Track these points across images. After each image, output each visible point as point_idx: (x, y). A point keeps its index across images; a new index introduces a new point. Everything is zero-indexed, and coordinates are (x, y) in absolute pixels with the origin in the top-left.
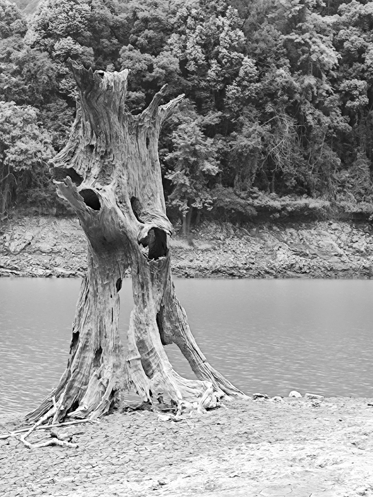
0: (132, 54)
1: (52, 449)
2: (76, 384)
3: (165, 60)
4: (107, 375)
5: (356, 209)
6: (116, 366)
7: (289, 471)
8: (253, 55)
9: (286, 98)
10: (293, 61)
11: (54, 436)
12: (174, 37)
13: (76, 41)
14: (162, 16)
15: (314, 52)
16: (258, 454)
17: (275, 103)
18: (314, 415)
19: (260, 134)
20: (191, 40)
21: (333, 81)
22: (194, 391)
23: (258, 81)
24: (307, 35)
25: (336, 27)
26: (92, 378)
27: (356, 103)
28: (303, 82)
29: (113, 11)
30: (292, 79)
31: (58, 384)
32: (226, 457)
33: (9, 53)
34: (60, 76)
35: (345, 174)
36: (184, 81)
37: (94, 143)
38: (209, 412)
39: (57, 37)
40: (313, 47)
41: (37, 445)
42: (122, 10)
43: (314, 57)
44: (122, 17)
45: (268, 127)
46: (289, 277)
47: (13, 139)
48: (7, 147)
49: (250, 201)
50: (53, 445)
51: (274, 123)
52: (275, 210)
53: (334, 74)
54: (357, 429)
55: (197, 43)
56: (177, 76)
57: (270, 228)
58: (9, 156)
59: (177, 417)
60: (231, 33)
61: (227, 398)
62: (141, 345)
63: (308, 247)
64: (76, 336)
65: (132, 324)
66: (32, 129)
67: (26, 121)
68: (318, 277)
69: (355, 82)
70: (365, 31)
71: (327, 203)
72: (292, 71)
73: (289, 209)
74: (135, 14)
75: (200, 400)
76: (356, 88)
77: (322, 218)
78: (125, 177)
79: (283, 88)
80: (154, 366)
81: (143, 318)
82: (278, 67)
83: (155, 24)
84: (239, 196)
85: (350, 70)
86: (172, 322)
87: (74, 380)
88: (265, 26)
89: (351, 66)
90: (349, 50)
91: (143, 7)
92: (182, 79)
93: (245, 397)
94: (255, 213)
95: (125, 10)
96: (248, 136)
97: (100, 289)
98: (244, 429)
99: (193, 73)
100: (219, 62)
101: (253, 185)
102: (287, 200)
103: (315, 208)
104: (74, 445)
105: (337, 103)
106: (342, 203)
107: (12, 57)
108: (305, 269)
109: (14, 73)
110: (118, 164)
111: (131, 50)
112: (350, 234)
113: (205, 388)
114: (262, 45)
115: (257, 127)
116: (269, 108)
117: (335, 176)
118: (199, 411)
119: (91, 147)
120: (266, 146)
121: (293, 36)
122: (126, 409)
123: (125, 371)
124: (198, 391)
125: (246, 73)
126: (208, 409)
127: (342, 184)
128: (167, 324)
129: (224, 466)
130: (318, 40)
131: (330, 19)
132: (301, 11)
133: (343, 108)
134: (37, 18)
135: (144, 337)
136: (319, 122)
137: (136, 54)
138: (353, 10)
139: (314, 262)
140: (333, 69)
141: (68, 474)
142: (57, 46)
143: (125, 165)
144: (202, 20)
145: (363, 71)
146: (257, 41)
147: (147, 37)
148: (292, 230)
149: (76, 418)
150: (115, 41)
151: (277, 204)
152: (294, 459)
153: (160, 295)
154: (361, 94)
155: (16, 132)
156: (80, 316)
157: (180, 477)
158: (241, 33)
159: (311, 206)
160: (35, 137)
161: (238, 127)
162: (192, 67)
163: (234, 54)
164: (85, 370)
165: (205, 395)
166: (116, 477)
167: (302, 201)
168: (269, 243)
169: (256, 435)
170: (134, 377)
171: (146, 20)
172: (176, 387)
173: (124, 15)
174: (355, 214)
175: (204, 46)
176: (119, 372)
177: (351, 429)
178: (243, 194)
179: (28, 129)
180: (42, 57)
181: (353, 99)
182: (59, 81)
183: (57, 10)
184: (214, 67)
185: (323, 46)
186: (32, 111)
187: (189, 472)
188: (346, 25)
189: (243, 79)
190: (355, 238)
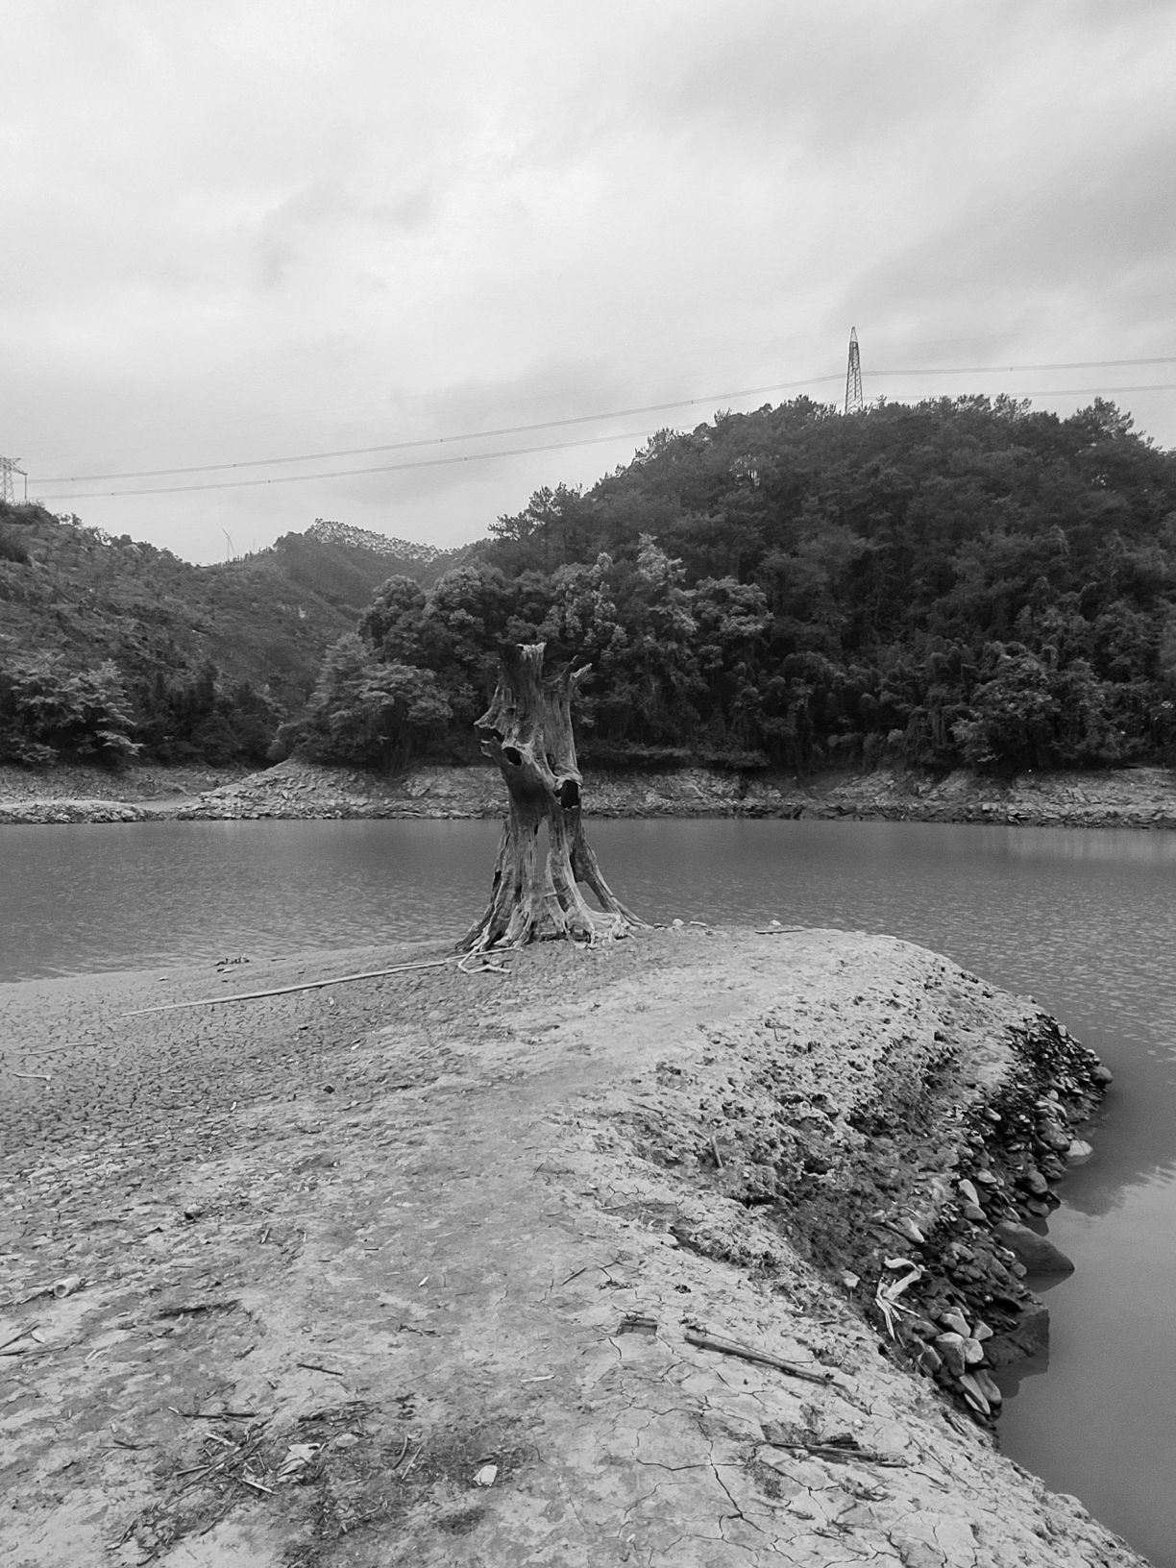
0: (518, 623)
1: (488, 974)
2: (499, 917)
3: (547, 629)
4: (527, 908)
5: (714, 758)
6: (534, 902)
7: (705, 993)
8: (623, 624)
9: (652, 661)
10: (658, 629)
11: (485, 963)
12: (554, 609)
13: (468, 613)
14: (544, 590)
15: (676, 621)
16: (673, 978)
17: (643, 665)
18: (711, 943)
19: (630, 692)
20: (569, 611)
21: (692, 647)
22: (604, 922)
23: (627, 646)
24: (670, 607)
25: (695, 599)
26: (514, 913)
27: (713, 665)
28: (666, 647)
29: (501, 587)
30: (658, 645)
31: (483, 917)
32: (645, 981)
33: (410, 624)
34: (455, 643)
35: (705, 727)
36: (564, 647)
37: (515, 707)
38: (619, 941)
39: (453, 610)
40: (675, 617)
41: (472, 971)
42: (508, 586)
43: (676, 626)
44: (508, 591)
45: (637, 686)
46: (656, 817)
47: (415, 698)
48: (410, 705)
49: (622, 751)
50: (487, 971)
51: (642, 683)
52: (644, 758)
53: (693, 640)
54: (752, 954)
55: (575, 614)
56: (557, 643)
57: (640, 775)
58: (411, 713)
59: (591, 945)
60: (605, 605)
61: (633, 928)
62: (557, 882)
63: (672, 791)
64: (498, 875)
65: (548, 865)
66: (431, 689)
67: (426, 683)
68: (683, 817)
69: (711, 647)
70: (719, 603)
71: (689, 752)
72: (657, 638)
73: (656, 757)
74: (520, 588)
75: (611, 930)
76: (712, 652)
77: (684, 766)
78: (542, 737)
79: (650, 653)
80: (569, 902)
81: (558, 859)
82: (645, 634)
83: (538, 597)
84: (612, 746)
85: (707, 637)
86: (582, 863)
87: (497, 914)
88: (634, 599)
89: (708, 633)
90: (705, 620)
91: (527, 583)
92: (562, 645)
93: (648, 927)
94: (627, 761)
95: (513, 585)
96: (620, 694)
97: (520, 834)
98: (653, 957)
99: (572, 639)
100: (595, 630)
101: (625, 737)
102: (654, 750)
103: (678, 757)
104: (508, 971)
105: (696, 666)
106: (702, 753)
107: (413, 626)
108: (671, 810)
109: (415, 641)
110: (536, 725)
111: (516, 620)
112: (709, 779)
113: (615, 920)
114: (631, 615)
115: (627, 685)
116: (638, 669)
117: (696, 728)
118: (610, 940)
119: (511, 711)
120: (635, 702)
121: (658, 608)
122: (543, 939)
123: (543, 905)
124: (609, 922)
125: (618, 640)
126: (618, 938)
127: (702, 736)
128: (579, 865)
129: (646, 989)
130: (680, 612)
131: (689, 594)
132: (665, 586)
133: (701, 669)
134: (435, 593)
135: (560, 876)
136: (682, 682)
137: (521, 623)
138: (709, 585)
139: (677, 804)
140: (693, 636)
141: (509, 997)
142: (452, 617)
143: (541, 726)
144: (579, 594)
145: (719, 638)
146: (627, 612)
147: (530, 609)
148: (658, 776)
149: (502, 947)
150: (503, 612)
151: (645, 753)
152: (706, 983)
153: (573, 839)
154: (717, 657)
155: (417, 692)
156: (502, 857)
157: (611, 999)
158: (613, 605)
159: (676, 755)
160: (433, 697)
161: (611, 686)
162: (571, 634)
163: (607, 623)
164: (507, 904)
165: (614, 926)
166: (554, 999)
167: (667, 751)
168: (639, 787)
169: (665, 960)
170: (551, 911)
171: (529, 594)
172: (588, 919)
173: (510, 590)
174: (714, 762)
175: (580, 616)
176: (537, 906)
177: (747, 955)
178: (616, 745)
179: (428, 689)
180: (439, 627)
181: (710, 662)
182: (454, 647)
183: (452, 586)
184: (590, 634)
185: (683, 616)
186: (431, 674)
187: (618, 995)
188: (704, 598)
189: (615, 645)
190: (713, 783)
